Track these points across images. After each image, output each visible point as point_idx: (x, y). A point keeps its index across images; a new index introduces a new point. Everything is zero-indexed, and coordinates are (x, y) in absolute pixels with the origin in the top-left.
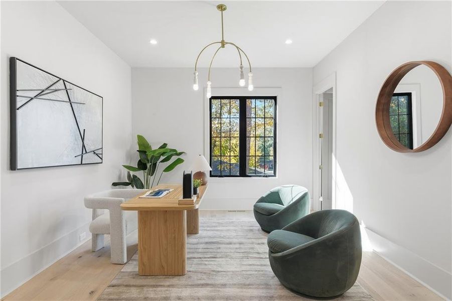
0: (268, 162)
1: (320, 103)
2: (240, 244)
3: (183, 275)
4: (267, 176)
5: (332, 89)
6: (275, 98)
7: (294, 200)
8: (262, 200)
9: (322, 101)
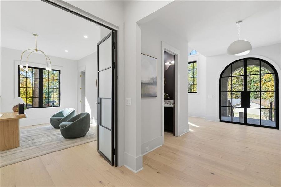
0: (50, 102)
1: (80, 75)
2: (45, 134)
3: (18, 147)
4: (55, 107)
5: (84, 71)
6: (59, 71)
7: (69, 114)
8: (54, 116)
9: (81, 75)
